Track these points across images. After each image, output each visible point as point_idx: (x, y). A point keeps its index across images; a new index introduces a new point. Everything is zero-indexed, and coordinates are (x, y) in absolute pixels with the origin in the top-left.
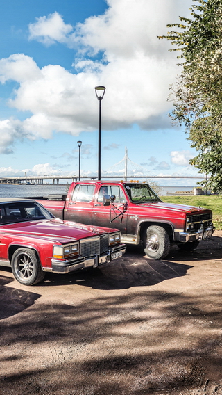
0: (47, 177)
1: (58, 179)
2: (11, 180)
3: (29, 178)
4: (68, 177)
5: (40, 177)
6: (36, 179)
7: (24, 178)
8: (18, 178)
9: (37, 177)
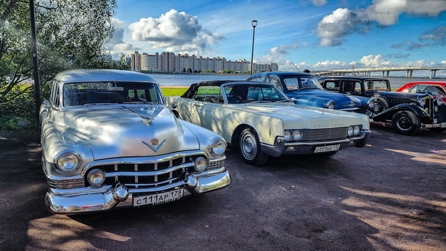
0: (376, 69)
1: (388, 72)
2: (336, 73)
3: (355, 70)
4: (402, 68)
5: (368, 69)
6: (363, 72)
7: (350, 70)
8: (344, 70)
9: (364, 70)
